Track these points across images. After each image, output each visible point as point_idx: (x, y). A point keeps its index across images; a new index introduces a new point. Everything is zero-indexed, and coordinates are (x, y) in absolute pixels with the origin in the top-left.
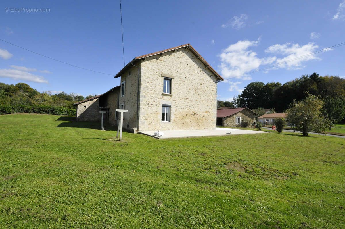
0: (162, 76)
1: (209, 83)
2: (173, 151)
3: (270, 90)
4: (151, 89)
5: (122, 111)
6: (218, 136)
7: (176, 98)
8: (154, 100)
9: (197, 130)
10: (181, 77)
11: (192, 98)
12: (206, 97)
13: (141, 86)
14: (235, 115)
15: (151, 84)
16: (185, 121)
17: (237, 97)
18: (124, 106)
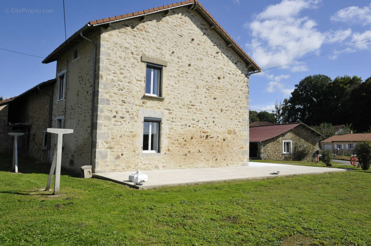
0: (142, 61)
1: (235, 76)
2: (170, 216)
3: (343, 90)
4: (121, 87)
5: (60, 132)
6: (256, 179)
7: (171, 104)
8: (126, 109)
9: (212, 167)
10: (180, 64)
11: (203, 105)
12: (227, 103)
13: (100, 81)
14: (281, 138)
15: (120, 76)
16: (188, 150)
17: (282, 103)
18: (62, 121)
